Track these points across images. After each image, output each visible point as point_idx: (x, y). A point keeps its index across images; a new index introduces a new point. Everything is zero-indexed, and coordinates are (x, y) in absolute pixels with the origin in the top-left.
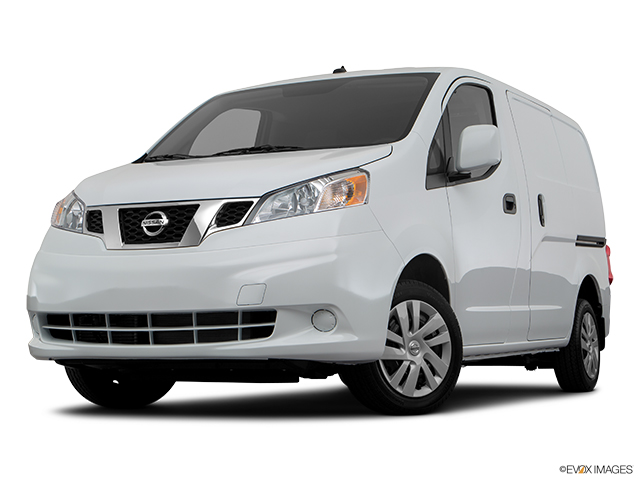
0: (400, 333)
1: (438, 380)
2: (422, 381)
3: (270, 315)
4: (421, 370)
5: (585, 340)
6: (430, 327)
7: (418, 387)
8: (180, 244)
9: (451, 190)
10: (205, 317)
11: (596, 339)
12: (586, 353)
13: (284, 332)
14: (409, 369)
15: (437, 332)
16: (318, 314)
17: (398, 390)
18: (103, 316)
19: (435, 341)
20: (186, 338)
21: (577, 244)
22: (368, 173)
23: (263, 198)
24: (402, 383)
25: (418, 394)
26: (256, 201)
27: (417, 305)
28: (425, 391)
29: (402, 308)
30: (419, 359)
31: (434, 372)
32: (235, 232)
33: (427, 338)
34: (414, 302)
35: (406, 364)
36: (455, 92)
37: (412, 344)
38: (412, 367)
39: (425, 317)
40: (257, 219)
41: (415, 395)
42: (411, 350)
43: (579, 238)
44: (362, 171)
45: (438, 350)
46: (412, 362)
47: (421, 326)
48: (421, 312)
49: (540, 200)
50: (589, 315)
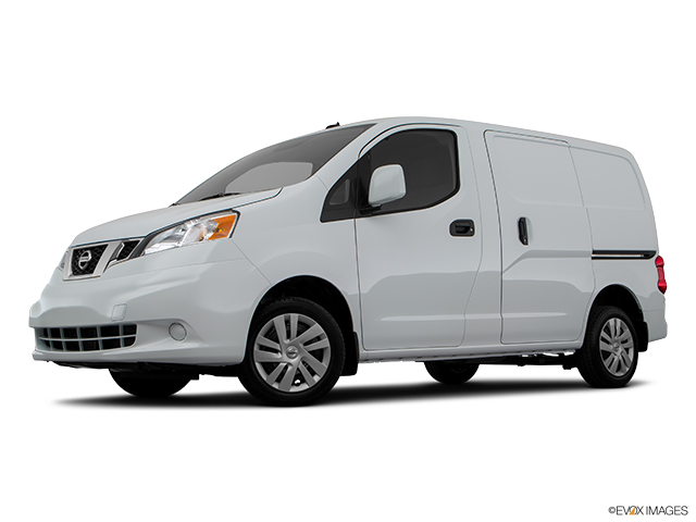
0: (276, 340)
1: (317, 379)
3: (131, 329)
4: (298, 370)
5: (608, 343)
6: (308, 334)
8: (93, 275)
9: (361, 221)
11: (630, 342)
12: (607, 354)
14: (286, 367)
17: (276, 386)
19: (315, 346)
20: (94, 346)
21: (593, 258)
22: (239, 214)
23: (147, 238)
24: (279, 380)
25: (295, 390)
26: (141, 240)
27: (295, 318)
28: (305, 387)
29: (279, 321)
30: (295, 361)
31: (313, 373)
33: (306, 344)
34: (292, 315)
35: (283, 365)
37: (290, 349)
38: (290, 368)
39: (303, 327)
41: (291, 390)
42: (290, 354)
43: (594, 252)
44: (234, 211)
45: (319, 354)
46: (289, 364)
48: (299, 322)
49: (522, 223)
50: (619, 321)
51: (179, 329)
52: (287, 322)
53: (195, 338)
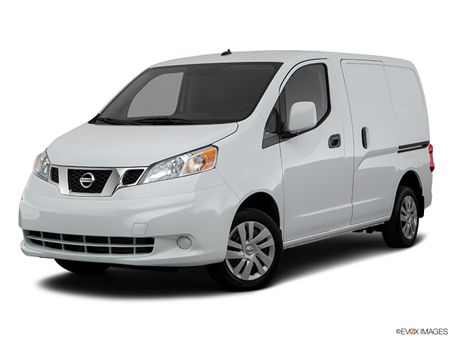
0: (240, 242)
1: (265, 269)
2: (254, 270)
4: (254, 263)
5: (404, 214)
6: (260, 237)
7: (252, 274)
8: (101, 195)
9: (283, 144)
10: (115, 240)
11: (415, 212)
12: (404, 223)
13: (159, 251)
14: (246, 262)
15: (266, 240)
16: (180, 239)
17: (239, 276)
18: (59, 235)
19: (264, 245)
20: (105, 251)
21: (399, 152)
22: (217, 148)
23: (150, 167)
24: (241, 272)
25: (251, 278)
26: (145, 169)
27: (251, 224)
28: (257, 276)
29: (241, 227)
30: (252, 257)
31: (263, 264)
32: (133, 189)
33: (258, 244)
34: (249, 222)
35: (244, 260)
36: (292, 75)
37: (248, 248)
38: (248, 262)
39: (257, 231)
40: (147, 180)
41: (249, 279)
42: (248, 252)
43: (400, 147)
44: (214, 146)
45: (266, 251)
46: (248, 259)
47: (254, 236)
48: (255, 228)
49: (364, 131)
50: (410, 197)
51: (186, 241)
52: (247, 228)
53: (198, 247)
